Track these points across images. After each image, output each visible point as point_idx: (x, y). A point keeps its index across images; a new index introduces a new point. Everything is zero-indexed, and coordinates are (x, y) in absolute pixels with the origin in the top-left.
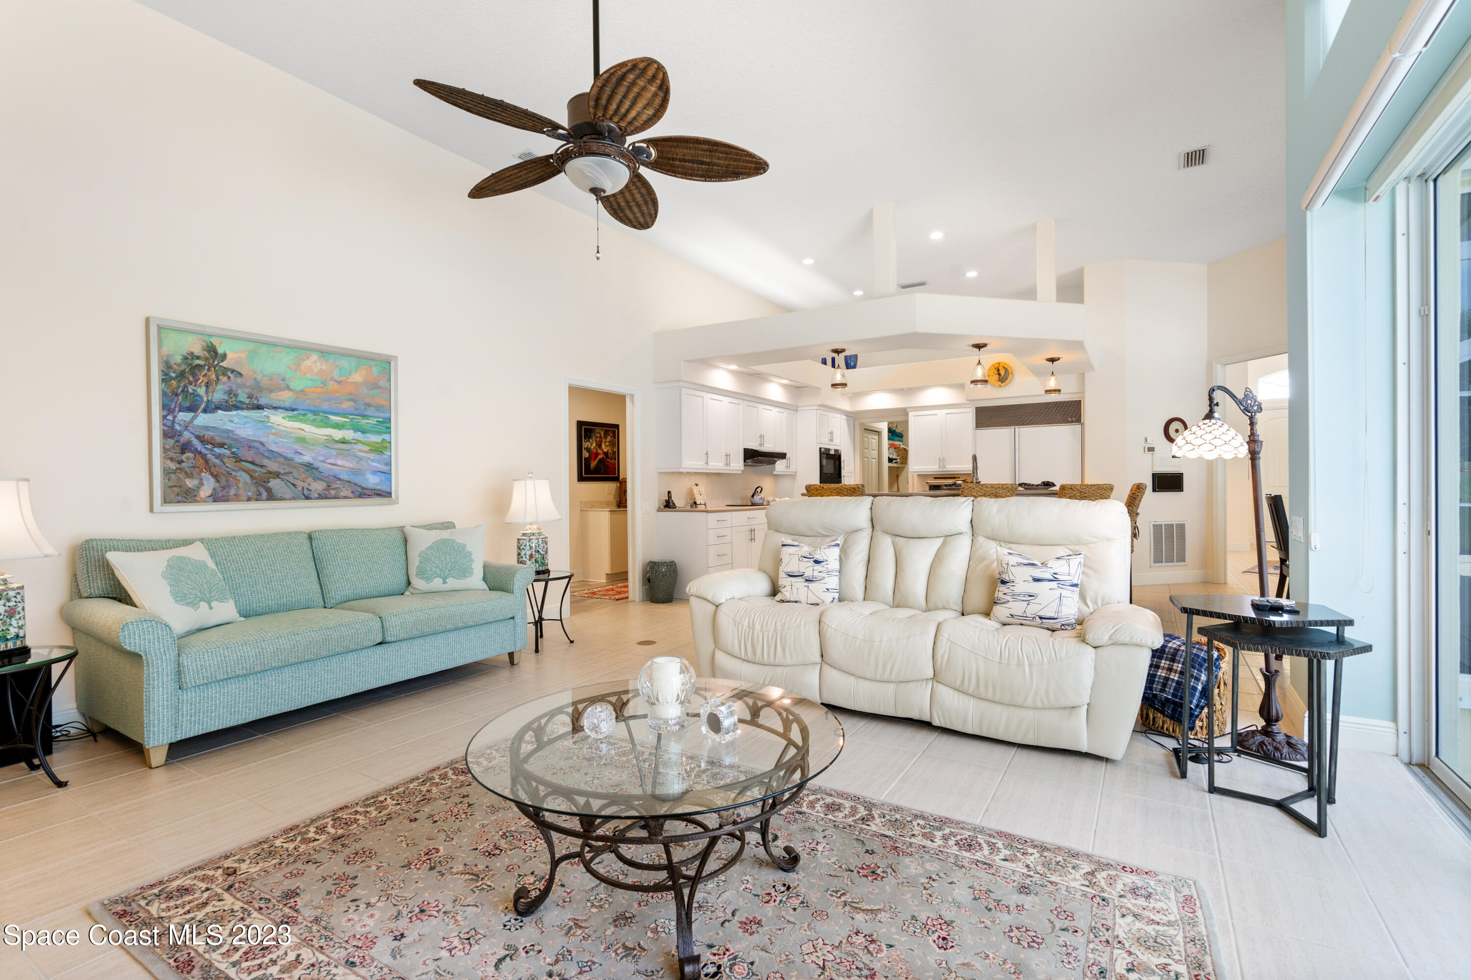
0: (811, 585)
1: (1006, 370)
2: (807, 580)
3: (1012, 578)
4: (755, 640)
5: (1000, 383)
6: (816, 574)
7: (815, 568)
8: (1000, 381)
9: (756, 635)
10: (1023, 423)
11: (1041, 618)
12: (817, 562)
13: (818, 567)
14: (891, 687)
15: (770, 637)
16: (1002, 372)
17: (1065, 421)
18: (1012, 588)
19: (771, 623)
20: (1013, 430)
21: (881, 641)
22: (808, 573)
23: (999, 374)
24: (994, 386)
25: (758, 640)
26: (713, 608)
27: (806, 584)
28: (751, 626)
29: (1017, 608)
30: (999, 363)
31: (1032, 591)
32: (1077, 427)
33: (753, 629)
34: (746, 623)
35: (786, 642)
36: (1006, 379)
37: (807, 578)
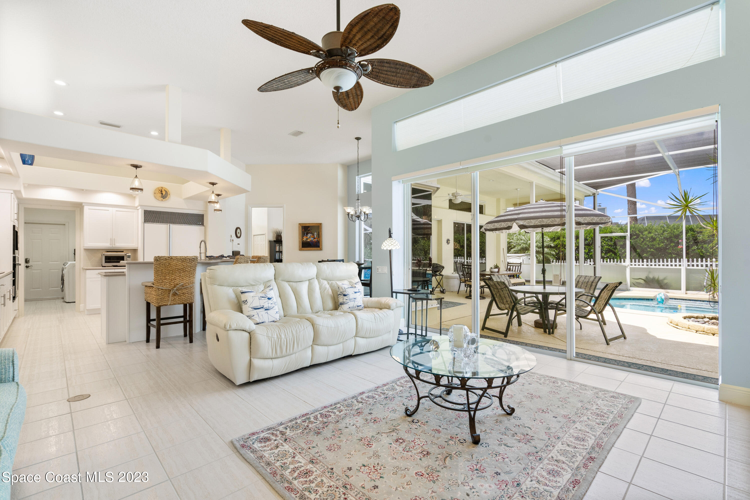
0: (269, 311)
1: (166, 192)
2: (266, 310)
3: (348, 293)
4: (283, 344)
5: (162, 199)
6: (270, 305)
7: (269, 302)
8: (162, 197)
9: (283, 341)
10: (174, 223)
11: (358, 306)
12: (269, 299)
13: (270, 301)
14: (341, 345)
15: (291, 339)
16: (164, 193)
17: (196, 223)
18: (349, 297)
19: (290, 332)
20: (169, 225)
21: (341, 326)
22: (266, 306)
23: (162, 194)
24: (158, 200)
25: (284, 343)
26: (248, 334)
27: (266, 311)
28: (279, 337)
29: (351, 304)
30: (162, 187)
31: (355, 297)
32: (202, 228)
33: (281, 338)
34: (276, 337)
35: (299, 340)
36: (166, 197)
37: (266, 308)
